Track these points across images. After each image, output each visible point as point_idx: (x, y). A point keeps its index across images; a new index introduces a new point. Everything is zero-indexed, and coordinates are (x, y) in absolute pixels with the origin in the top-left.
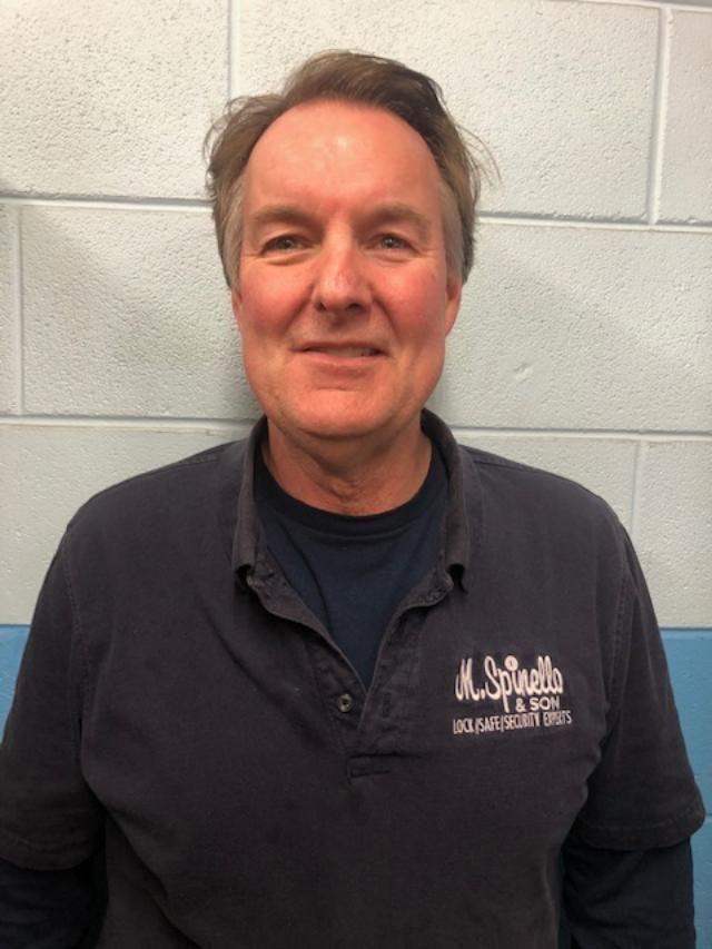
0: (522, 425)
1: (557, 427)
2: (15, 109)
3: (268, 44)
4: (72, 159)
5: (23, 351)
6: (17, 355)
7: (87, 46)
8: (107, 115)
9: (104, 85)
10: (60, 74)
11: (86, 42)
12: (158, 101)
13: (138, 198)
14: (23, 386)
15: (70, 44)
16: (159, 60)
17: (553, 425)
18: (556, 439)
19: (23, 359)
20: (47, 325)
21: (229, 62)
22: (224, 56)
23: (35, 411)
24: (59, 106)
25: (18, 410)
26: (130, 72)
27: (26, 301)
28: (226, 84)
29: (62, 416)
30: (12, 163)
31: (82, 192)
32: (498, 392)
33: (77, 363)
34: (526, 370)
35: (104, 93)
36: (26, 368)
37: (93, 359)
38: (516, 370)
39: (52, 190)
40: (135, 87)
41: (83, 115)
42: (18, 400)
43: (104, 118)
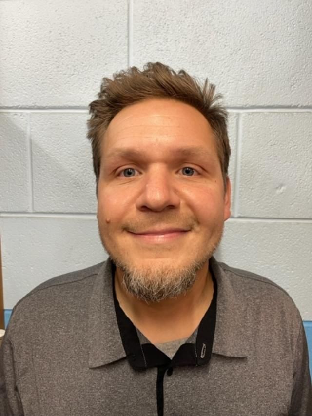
0: (280, 217)
1: (299, 217)
2: (27, 67)
3: (147, 25)
4: (53, 89)
5: (32, 182)
6: (29, 184)
7: (60, 34)
8: (69, 66)
9: (68, 52)
10: (47, 48)
11: (59, 32)
12: (94, 58)
13: (84, 107)
14: (33, 198)
15: (52, 33)
16: (94, 38)
17: (296, 216)
18: (298, 224)
19: (32, 186)
20: (43, 170)
21: (128, 36)
22: (126, 33)
23: (38, 211)
24: (47, 64)
25: (30, 210)
26: (80, 45)
27: (33, 159)
28: (126, 47)
29: (50, 213)
30: (26, 92)
31: (58, 105)
32: (267, 199)
33: (57, 187)
34: (283, 188)
35: (68, 56)
36: (34, 190)
37: (65, 186)
38: (277, 188)
39: (44, 105)
40: (82, 52)
41: (58, 67)
42: (30, 205)
43: (68, 68)
